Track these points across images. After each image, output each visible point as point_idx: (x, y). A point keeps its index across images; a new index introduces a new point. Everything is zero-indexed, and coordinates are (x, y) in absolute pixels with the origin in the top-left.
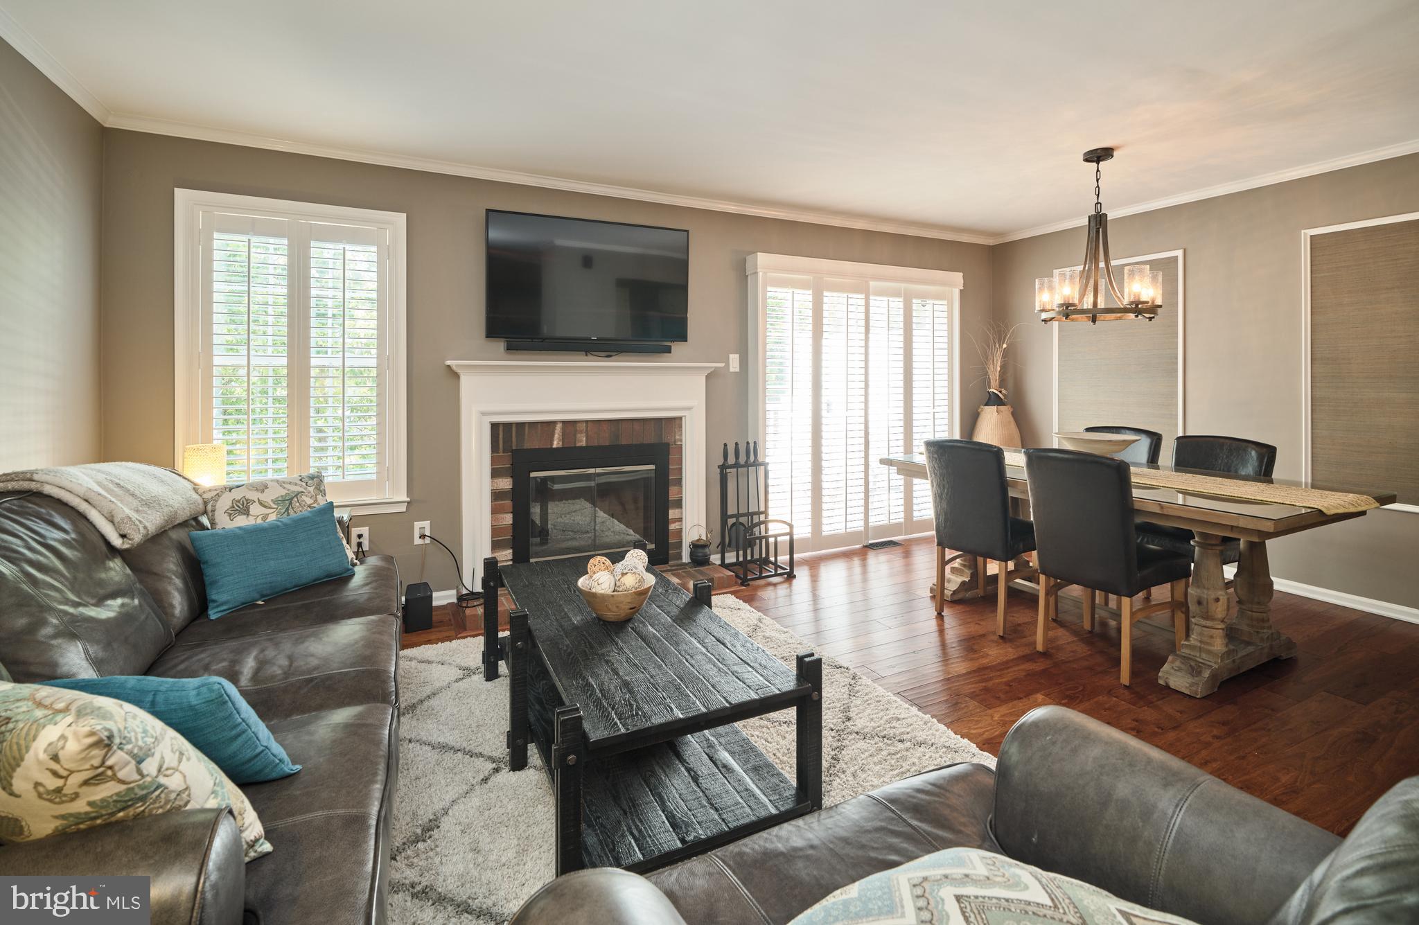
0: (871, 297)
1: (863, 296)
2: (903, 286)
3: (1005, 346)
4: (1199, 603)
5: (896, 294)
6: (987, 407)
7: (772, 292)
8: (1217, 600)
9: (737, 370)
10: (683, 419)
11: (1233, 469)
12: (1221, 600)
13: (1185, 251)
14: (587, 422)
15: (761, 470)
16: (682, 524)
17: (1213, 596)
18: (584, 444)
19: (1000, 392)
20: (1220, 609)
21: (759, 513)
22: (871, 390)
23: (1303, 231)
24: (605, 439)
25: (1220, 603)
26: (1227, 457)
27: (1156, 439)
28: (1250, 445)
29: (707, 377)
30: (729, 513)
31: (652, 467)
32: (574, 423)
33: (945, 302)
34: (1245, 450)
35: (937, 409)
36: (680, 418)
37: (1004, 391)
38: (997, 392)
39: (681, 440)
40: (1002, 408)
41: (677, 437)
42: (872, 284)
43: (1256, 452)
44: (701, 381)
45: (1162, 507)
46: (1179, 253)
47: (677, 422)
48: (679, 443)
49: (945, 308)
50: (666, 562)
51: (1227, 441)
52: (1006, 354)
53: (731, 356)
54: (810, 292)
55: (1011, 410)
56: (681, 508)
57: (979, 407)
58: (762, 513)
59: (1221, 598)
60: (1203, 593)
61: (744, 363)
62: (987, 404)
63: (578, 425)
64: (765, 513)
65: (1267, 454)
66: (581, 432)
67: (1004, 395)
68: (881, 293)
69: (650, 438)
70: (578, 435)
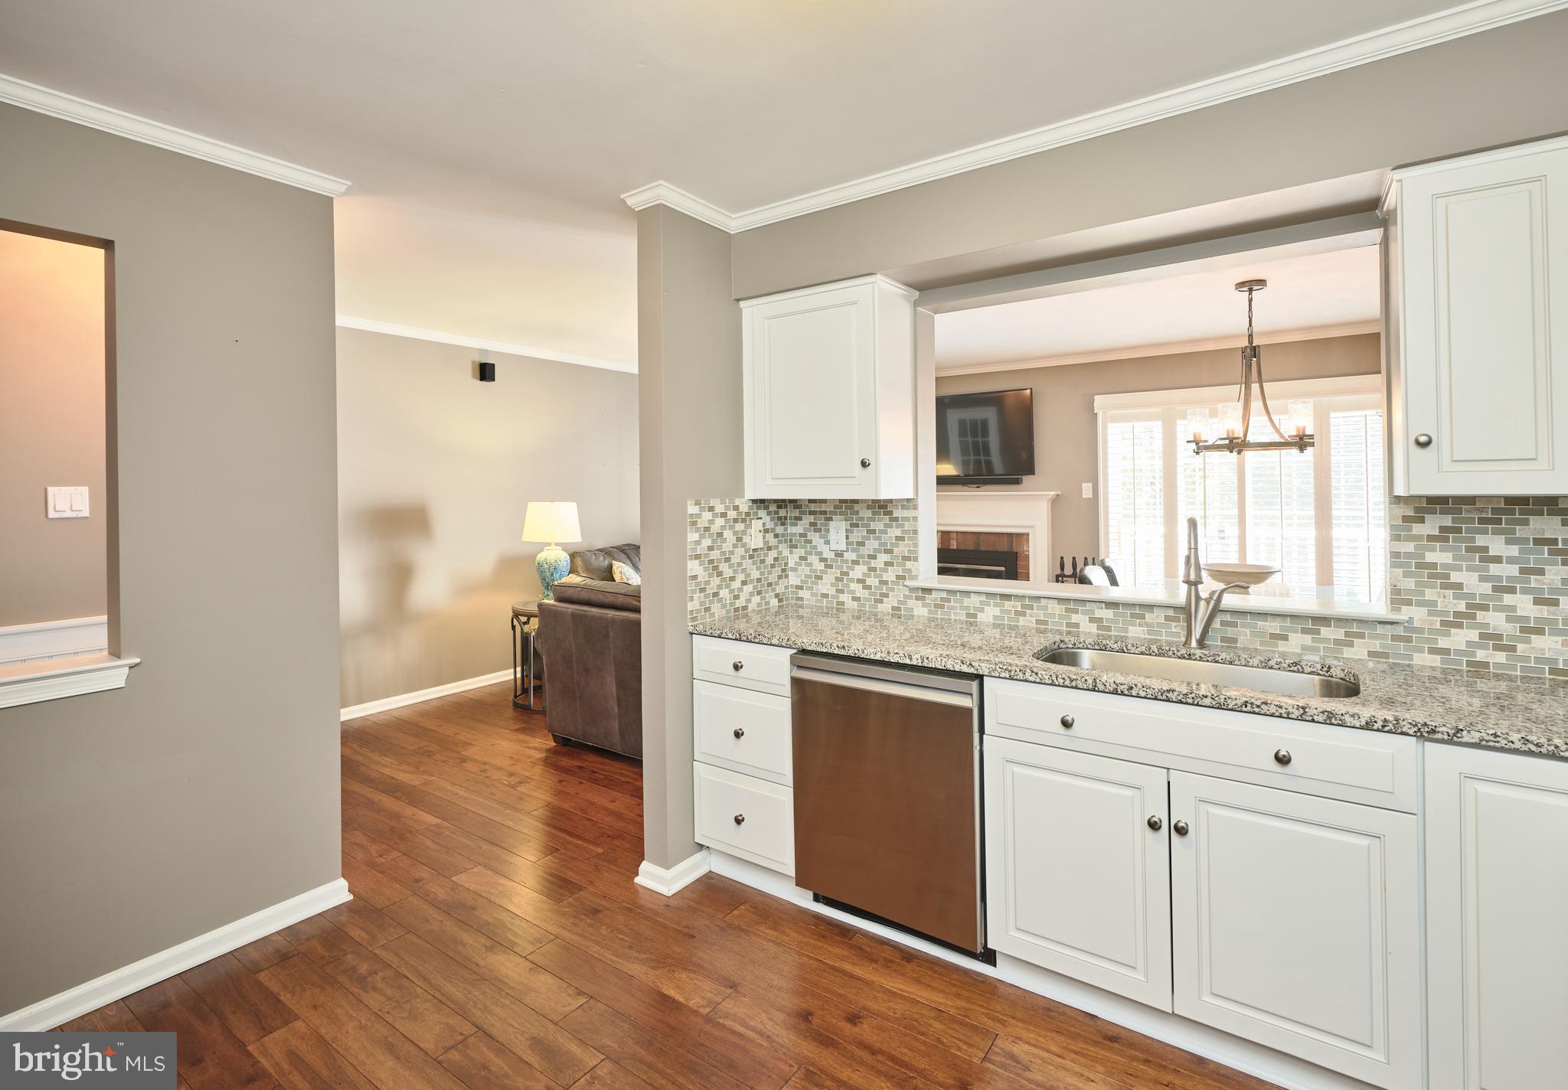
9: (1090, 497)
10: (1030, 534)
14: (957, 532)
18: (955, 547)
24: (970, 545)
29: (1054, 502)
31: (1003, 569)
32: (949, 532)
36: (1027, 534)
39: (1028, 551)
41: (1025, 548)
47: (1025, 537)
48: (1027, 553)
53: (1084, 485)
54: (1161, 423)
61: (1094, 491)
63: (951, 534)
66: (953, 539)
69: (1003, 547)
70: (951, 541)
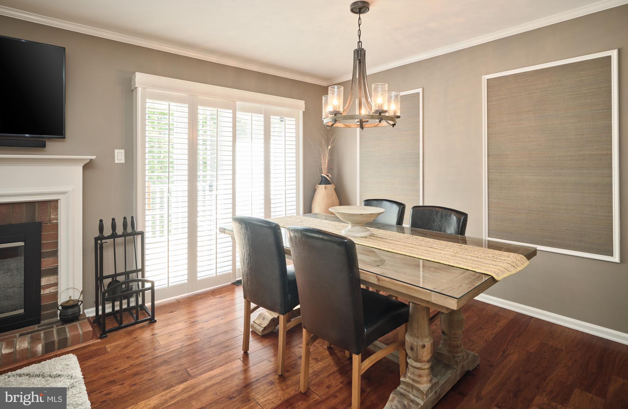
0: (237, 113)
1: (231, 111)
2: (263, 106)
3: (330, 147)
4: (412, 349)
5: (258, 112)
6: (320, 185)
7: (150, 104)
8: (424, 346)
9: (123, 161)
10: (59, 201)
11: (443, 230)
12: (426, 347)
13: (423, 88)
15: (139, 238)
16: (58, 288)
17: (421, 344)
19: (328, 176)
20: (425, 354)
21: (137, 271)
22: (237, 176)
23: (483, 76)
25: (426, 348)
26: (440, 221)
27: (402, 207)
28: (453, 212)
29: (85, 167)
30: (105, 274)
31: (21, 244)
33: (294, 119)
34: (450, 216)
35: (287, 187)
36: (56, 201)
37: (330, 176)
38: (326, 176)
39: (57, 219)
40: (328, 186)
41: (52, 217)
42: (238, 103)
43: (457, 217)
44: (78, 170)
45: (379, 280)
46: (420, 90)
47: (55, 204)
48: (55, 221)
49: (294, 123)
50: (37, 322)
51: (440, 209)
52: (331, 152)
53: (117, 151)
54: (187, 105)
55: (334, 187)
56: (58, 274)
57: (316, 186)
58: (139, 270)
59: (426, 344)
60: (414, 341)
61: (131, 156)
62: (320, 184)
64: (142, 270)
65: (463, 218)
67: (330, 178)
68: (245, 110)
